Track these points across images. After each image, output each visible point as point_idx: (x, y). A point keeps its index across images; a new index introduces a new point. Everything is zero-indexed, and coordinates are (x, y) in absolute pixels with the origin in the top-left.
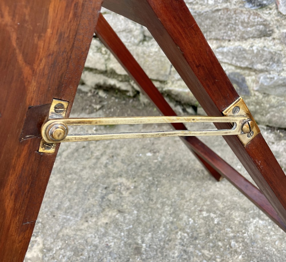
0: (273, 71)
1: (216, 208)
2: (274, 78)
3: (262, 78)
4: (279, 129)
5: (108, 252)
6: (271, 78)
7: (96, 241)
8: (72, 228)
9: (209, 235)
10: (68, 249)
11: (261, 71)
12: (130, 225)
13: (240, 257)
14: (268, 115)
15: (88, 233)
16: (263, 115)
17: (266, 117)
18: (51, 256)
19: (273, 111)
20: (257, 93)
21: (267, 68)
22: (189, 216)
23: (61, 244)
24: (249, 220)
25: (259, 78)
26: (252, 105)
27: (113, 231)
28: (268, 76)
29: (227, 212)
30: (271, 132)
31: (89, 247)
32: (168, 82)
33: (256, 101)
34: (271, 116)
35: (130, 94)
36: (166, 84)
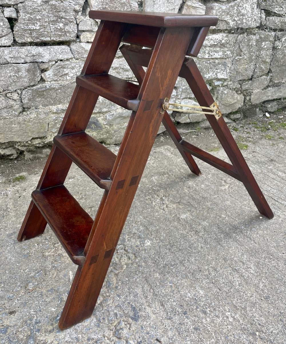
0: (112, 110)
2: (114, 114)
3: (107, 116)
6: (112, 114)
11: (106, 112)
14: (114, 137)
16: (111, 138)
19: (116, 134)
20: (106, 126)
21: (109, 110)
25: (106, 117)
26: (105, 134)
28: (111, 114)
32: (47, 136)
33: (106, 131)
34: (116, 137)
35: (13, 157)
36: (46, 138)
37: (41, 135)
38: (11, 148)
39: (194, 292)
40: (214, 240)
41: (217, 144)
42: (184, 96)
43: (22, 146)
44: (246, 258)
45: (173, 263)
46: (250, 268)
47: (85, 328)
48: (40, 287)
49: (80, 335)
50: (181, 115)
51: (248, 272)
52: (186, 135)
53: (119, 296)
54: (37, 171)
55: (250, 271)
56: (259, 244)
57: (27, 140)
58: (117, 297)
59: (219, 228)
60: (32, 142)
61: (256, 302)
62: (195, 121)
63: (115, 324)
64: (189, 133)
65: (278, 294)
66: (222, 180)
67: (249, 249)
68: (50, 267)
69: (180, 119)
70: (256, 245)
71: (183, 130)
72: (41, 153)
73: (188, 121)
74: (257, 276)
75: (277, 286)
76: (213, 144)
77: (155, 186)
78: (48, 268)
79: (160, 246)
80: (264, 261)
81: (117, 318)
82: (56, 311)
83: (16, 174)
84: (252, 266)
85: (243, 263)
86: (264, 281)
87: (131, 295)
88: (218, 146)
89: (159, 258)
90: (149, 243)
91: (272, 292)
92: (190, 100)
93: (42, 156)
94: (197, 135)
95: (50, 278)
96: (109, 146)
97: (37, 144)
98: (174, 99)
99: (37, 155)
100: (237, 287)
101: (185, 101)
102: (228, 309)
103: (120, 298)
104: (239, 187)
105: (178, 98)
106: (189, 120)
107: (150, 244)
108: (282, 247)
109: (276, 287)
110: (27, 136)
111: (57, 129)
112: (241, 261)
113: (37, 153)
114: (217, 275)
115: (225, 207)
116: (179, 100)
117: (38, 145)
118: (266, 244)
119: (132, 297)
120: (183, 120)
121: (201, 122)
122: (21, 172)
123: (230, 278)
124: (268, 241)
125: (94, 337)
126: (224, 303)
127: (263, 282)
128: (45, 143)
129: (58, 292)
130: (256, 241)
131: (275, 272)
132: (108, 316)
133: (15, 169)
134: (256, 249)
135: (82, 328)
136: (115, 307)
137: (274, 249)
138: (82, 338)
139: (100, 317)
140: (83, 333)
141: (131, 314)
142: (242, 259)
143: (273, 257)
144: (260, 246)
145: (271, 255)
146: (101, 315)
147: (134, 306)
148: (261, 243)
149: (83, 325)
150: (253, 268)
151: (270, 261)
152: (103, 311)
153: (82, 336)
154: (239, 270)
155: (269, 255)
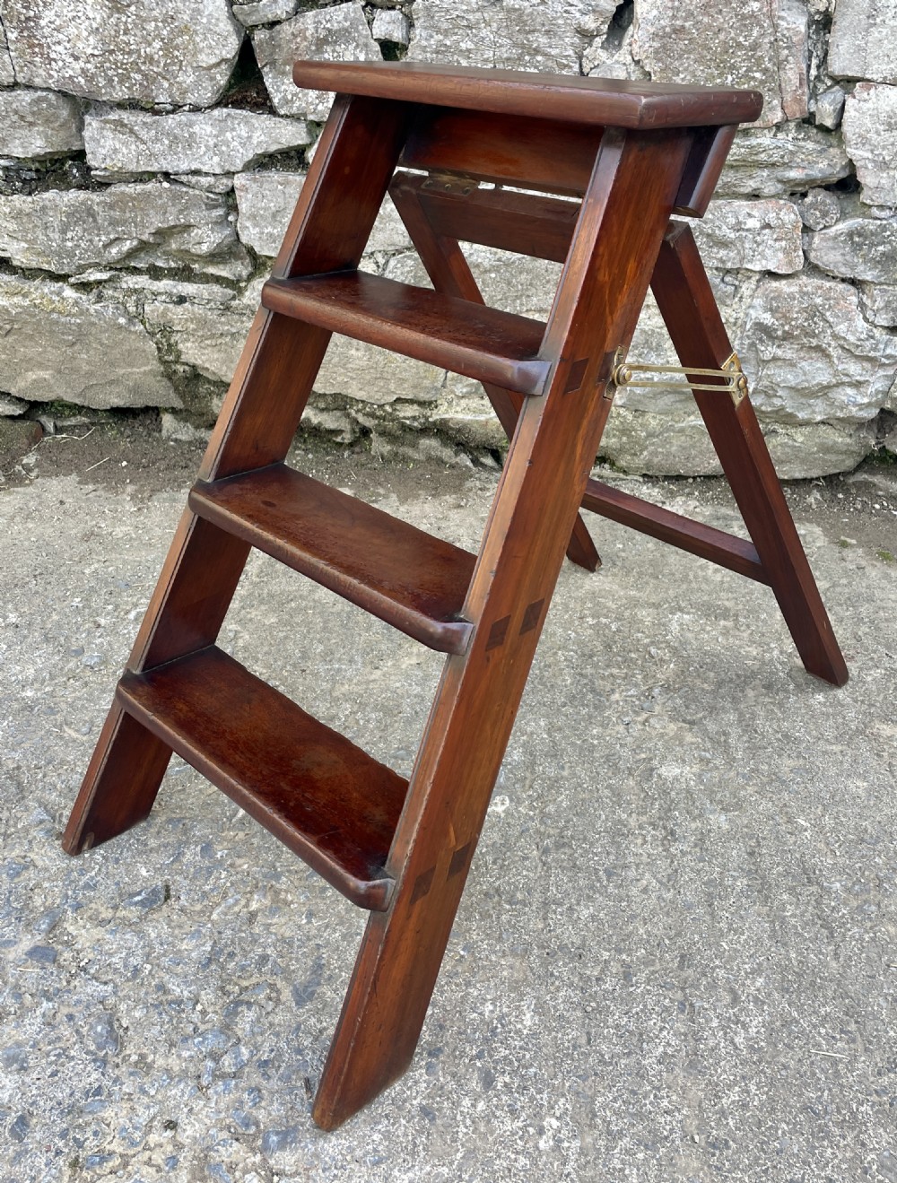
1: (605, 610)
4: (666, 478)
8: (355, 681)
9: (611, 648)
10: (368, 709)
13: (672, 666)
14: (645, 453)
15: (390, 682)
16: (635, 454)
17: (642, 457)
19: (653, 444)
20: (622, 411)
22: (566, 629)
23: (348, 706)
24: (666, 617)
26: (614, 436)
29: (627, 614)
30: (654, 486)
32: (439, 402)
33: (621, 427)
34: (651, 454)
35: (343, 439)
36: (436, 407)
37: (423, 396)
38: (338, 413)
39: (509, 1007)
40: (704, 883)
43: (367, 415)
44: (758, 990)
45: (519, 896)
46: (745, 1027)
47: (171, 956)
48: (163, 803)
51: (725, 1034)
53: (310, 915)
54: (380, 495)
55: (736, 1033)
56: (845, 966)
57: (383, 402)
58: (303, 917)
59: (751, 854)
60: (395, 410)
61: (666, 1138)
63: (245, 983)
65: (765, 1153)
70: (834, 964)
72: (414, 446)
74: (744, 1063)
75: (784, 1125)
77: (663, 645)
79: (528, 830)
80: (814, 1027)
81: (260, 970)
82: (146, 880)
84: (754, 1023)
86: (753, 1088)
87: (341, 928)
89: (494, 862)
90: (503, 808)
91: (750, 1135)
93: (416, 456)
95: (200, 790)
96: (621, 475)
97: (408, 419)
99: (402, 450)
100: (650, 1060)
102: (561, 1111)
103: (309, 922)
107: (504, 811)
109: (778, 1129)
110: (383, 390)
111: (469, 389)
112: (732, 991)
113: (403, 444)
114: (616, 994)
115: (833, 797)
117: (408, 422)
118: (871, 977)
119: (338, 935)
123: (652, 1023)
125: (174, 988)
126: (567, 1084)
127: (748, 1092)
128: (431, 420)
129: (185, 834)
130: (843, 952)
131: (819, 1079)
132: (245, 953)
133: (332, 473)
134: (821, 978)
135: (166, 951)
136: (278, 940)
137: (884, 1005)
138: (147, 976)
139: (226, 945)
140: (158, 965)
141: (301, 978)
142: (744, 985)
143: (859, 1028)
144: (845, 972)
145: (857, 1022)
146: (233, 942)
147: (323, 962)
148: (856, 966)
149: (174, 946)
150: (755, 1030)
151: (833, 1038)
152: (243, 935)
153: (150, 971)
154: (699, 1013)
155: (852, 1017)
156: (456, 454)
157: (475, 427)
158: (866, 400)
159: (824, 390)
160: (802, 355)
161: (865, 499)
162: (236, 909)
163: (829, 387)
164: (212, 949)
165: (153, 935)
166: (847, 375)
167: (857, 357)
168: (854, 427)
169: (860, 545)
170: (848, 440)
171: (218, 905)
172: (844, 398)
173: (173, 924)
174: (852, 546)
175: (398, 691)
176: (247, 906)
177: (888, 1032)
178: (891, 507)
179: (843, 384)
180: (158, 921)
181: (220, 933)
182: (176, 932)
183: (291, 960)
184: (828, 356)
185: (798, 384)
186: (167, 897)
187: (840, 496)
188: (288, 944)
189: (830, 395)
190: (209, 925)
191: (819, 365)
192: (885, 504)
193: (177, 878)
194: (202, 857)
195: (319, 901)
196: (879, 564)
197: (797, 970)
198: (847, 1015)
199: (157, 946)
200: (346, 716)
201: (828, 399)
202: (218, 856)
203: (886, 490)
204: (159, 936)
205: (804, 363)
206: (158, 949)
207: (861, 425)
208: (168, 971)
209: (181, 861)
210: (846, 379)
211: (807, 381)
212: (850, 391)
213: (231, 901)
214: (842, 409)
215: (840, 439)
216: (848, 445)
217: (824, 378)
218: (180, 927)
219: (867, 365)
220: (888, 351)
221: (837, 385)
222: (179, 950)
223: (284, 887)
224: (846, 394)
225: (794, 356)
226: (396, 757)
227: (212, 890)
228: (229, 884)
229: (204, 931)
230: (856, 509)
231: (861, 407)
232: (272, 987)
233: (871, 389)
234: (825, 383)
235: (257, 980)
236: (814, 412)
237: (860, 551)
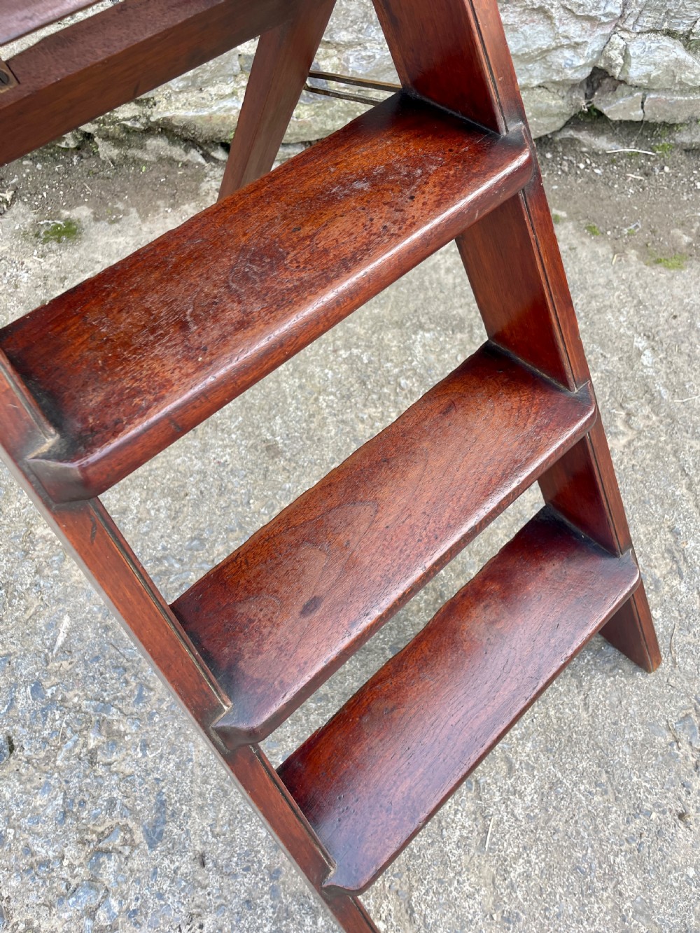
0: (370, 41)
1: (355, 338)
2: (374, 57)
3: (352, 59)
5: (227, 473)
6: (369, 56)
7: (198, 465)
9: (365, 384)
10: (157, 495)
11: (349, 45)
12: (237, 418)
15: (172, 458)
18: (133, 519)
21: (359, 39)
22: (323, 367)
23: (137, 494)
24: (410, 338)
25: (347, 60)
27: (215, 437)
28: (364, 54)
29: (374, 339)
31: (192, 479)
32: (156, 99)
33: (346, 109)
35: (67, 144)
36: (155, 104)
41: (690, 234)
42: (647, 22)
44: (528, 755)
46: (521, 796)
47: (29, 816)
49: (11, 831)
50: (618, 92)
51: (507, 806)
52: (613, 162)
53: (145, 746)
54: (119, 212)
55: (515, 804)
56: (594, 716)
58: (138, 750)
60: (113, 112)
61: (471, 921)
62: (659, 119)
63: (100, 829)
64: (625, 155)
65: (548, 919)
66: (623, 408)
67: (555, 721)
68: (29, 582)
69: (610, 103)
70: (584, 715)
71: (610, 140)
72: (142, 147)
73: (637, 115)
74: (524, 832)
75: (560, 890)
76: (678, 232)
77: (409, 373)
78: (21, 585)
80: (575, 784)
81: (110, 815)
83: (63, 208)
84: (528, 790)
85: (511, 769)
86: (533, 857)
87: (174, 756)
88: (690, 245)
91: (535, 904)
92: (666, 42)
93: (146, 157)
94: (646, 174)
95: (17, 619)
97: (128, 119)
98: (608, 30)
99: (131, 152)
100: (450, 847)
101: (648, 44)
102: (386, 912)
103: (145, 755)
104: (657, 457)
105: (625, 26)
106: (641, 112)
108: (656, 755)
109: (555, 893)
111: (185, 83)
112: (508, 760)
113: (130, 147)
116: (626, 35)
117: (129, 124)
118: (615, 724)
119: (171, 765)
120: (616, 111)
121: (682, 124)
122: (78, 205)
124: (625, 715)
125: (39, 849)
126: (387, 885)
127: (529, 862)
128: (152, 119)
129: (13, 675)
130: (591, 700)
131: (583, 838)
132: (95, 799)
133: (66, 186)
134: (576, 732)
135: (23, 811)
136: (120, 780)
137: (627, 751)
138: (12, 841)
139: (76, 795)
140: (20, 827)
141: (148, 817)
142: (516, 752)
143: (609, 778)
144: (594, 722)
145: (607, 772)
146: (81, 790)
147: (165, 797)
148: (602, 715)
149: (29, 804)
150: (530, 798)
151: (590, 792)
152: (89, 780)
153: (15, 835)
154: (484, 789)
155: (603, 767)
156: (186, 151)
157: (199, 123)
158: (582, 62)
159: (544, 53)
160: (524, 19)
161: (571, 158)
162: (77, 750)
163: (548, 51)
164: (64, 802)
165: (8, 796)
166: (567, 37)
167: (577, 17)
168: (567, 89)
169: (570, 218)
170: (561, 102)
171: (59, 748)
172: (562, 61)
173: (23, 778)
174: (564, 220)
175: (181, 469)
176: (85, 745)
177: (631, 779)
178: (594, 165)
179: (562, 46)
180: (9, 779)
181: (67, 782)
182: (28, 787)
183: (136, 800)
184: (550, 18)
185: (518, 51)
186: (12, 749)
187: (549, 156)
188: (130, 783)
189: (548, 58)
190: (56, 775)
191: (541, 28)
192: (588, 162)
193: (16, 727)
194: (34, 699)
195: (149, 728)
196: (587, 241)
197: (556, 727)
198: (599, 766)
199: (14, 807)
200: (137, 507)
201: (546, 62)
202: (49, 695)
203: (590, 146)
204: (13, 795)
205: (526, 28)
206: (16, 812)
207: (574, 86)
208: (32, 832)
209: (15, 708)
210: (565, 42)
211: (527, 46)
212: (568, 53)
213: (70, 743)
214: (558, 72)
215: (554, 102)
216: (560, 107)
217: (544, 42)
218: (30, 780)
219: (587, 25)
220: (609, 9)
221: (556, 49)
222: (35, 808)
223: (115, 717)
224: (564, 57)
225: (516, 20)
226: (191, 549)
227: (51, 735)
228: (64, 725)
229: (52, 782)
230: (563, 171)
231: (576, 69)
232: (125, 828)
233: (588, 51)
234: (545, 47)
235: (110, 824)
236: (531, 77)
237: (570, 225)
